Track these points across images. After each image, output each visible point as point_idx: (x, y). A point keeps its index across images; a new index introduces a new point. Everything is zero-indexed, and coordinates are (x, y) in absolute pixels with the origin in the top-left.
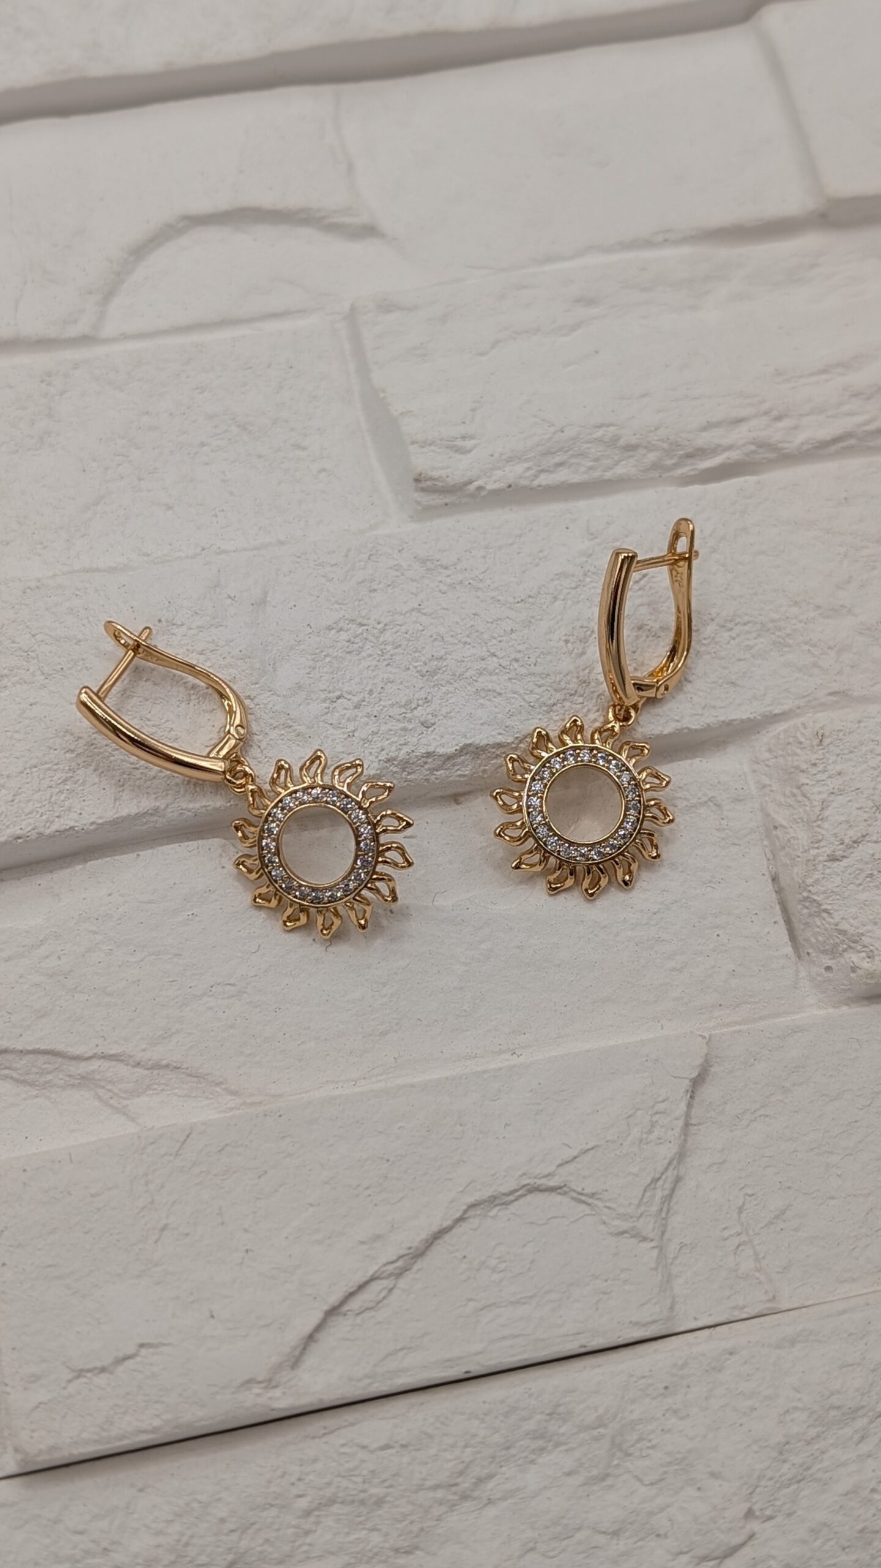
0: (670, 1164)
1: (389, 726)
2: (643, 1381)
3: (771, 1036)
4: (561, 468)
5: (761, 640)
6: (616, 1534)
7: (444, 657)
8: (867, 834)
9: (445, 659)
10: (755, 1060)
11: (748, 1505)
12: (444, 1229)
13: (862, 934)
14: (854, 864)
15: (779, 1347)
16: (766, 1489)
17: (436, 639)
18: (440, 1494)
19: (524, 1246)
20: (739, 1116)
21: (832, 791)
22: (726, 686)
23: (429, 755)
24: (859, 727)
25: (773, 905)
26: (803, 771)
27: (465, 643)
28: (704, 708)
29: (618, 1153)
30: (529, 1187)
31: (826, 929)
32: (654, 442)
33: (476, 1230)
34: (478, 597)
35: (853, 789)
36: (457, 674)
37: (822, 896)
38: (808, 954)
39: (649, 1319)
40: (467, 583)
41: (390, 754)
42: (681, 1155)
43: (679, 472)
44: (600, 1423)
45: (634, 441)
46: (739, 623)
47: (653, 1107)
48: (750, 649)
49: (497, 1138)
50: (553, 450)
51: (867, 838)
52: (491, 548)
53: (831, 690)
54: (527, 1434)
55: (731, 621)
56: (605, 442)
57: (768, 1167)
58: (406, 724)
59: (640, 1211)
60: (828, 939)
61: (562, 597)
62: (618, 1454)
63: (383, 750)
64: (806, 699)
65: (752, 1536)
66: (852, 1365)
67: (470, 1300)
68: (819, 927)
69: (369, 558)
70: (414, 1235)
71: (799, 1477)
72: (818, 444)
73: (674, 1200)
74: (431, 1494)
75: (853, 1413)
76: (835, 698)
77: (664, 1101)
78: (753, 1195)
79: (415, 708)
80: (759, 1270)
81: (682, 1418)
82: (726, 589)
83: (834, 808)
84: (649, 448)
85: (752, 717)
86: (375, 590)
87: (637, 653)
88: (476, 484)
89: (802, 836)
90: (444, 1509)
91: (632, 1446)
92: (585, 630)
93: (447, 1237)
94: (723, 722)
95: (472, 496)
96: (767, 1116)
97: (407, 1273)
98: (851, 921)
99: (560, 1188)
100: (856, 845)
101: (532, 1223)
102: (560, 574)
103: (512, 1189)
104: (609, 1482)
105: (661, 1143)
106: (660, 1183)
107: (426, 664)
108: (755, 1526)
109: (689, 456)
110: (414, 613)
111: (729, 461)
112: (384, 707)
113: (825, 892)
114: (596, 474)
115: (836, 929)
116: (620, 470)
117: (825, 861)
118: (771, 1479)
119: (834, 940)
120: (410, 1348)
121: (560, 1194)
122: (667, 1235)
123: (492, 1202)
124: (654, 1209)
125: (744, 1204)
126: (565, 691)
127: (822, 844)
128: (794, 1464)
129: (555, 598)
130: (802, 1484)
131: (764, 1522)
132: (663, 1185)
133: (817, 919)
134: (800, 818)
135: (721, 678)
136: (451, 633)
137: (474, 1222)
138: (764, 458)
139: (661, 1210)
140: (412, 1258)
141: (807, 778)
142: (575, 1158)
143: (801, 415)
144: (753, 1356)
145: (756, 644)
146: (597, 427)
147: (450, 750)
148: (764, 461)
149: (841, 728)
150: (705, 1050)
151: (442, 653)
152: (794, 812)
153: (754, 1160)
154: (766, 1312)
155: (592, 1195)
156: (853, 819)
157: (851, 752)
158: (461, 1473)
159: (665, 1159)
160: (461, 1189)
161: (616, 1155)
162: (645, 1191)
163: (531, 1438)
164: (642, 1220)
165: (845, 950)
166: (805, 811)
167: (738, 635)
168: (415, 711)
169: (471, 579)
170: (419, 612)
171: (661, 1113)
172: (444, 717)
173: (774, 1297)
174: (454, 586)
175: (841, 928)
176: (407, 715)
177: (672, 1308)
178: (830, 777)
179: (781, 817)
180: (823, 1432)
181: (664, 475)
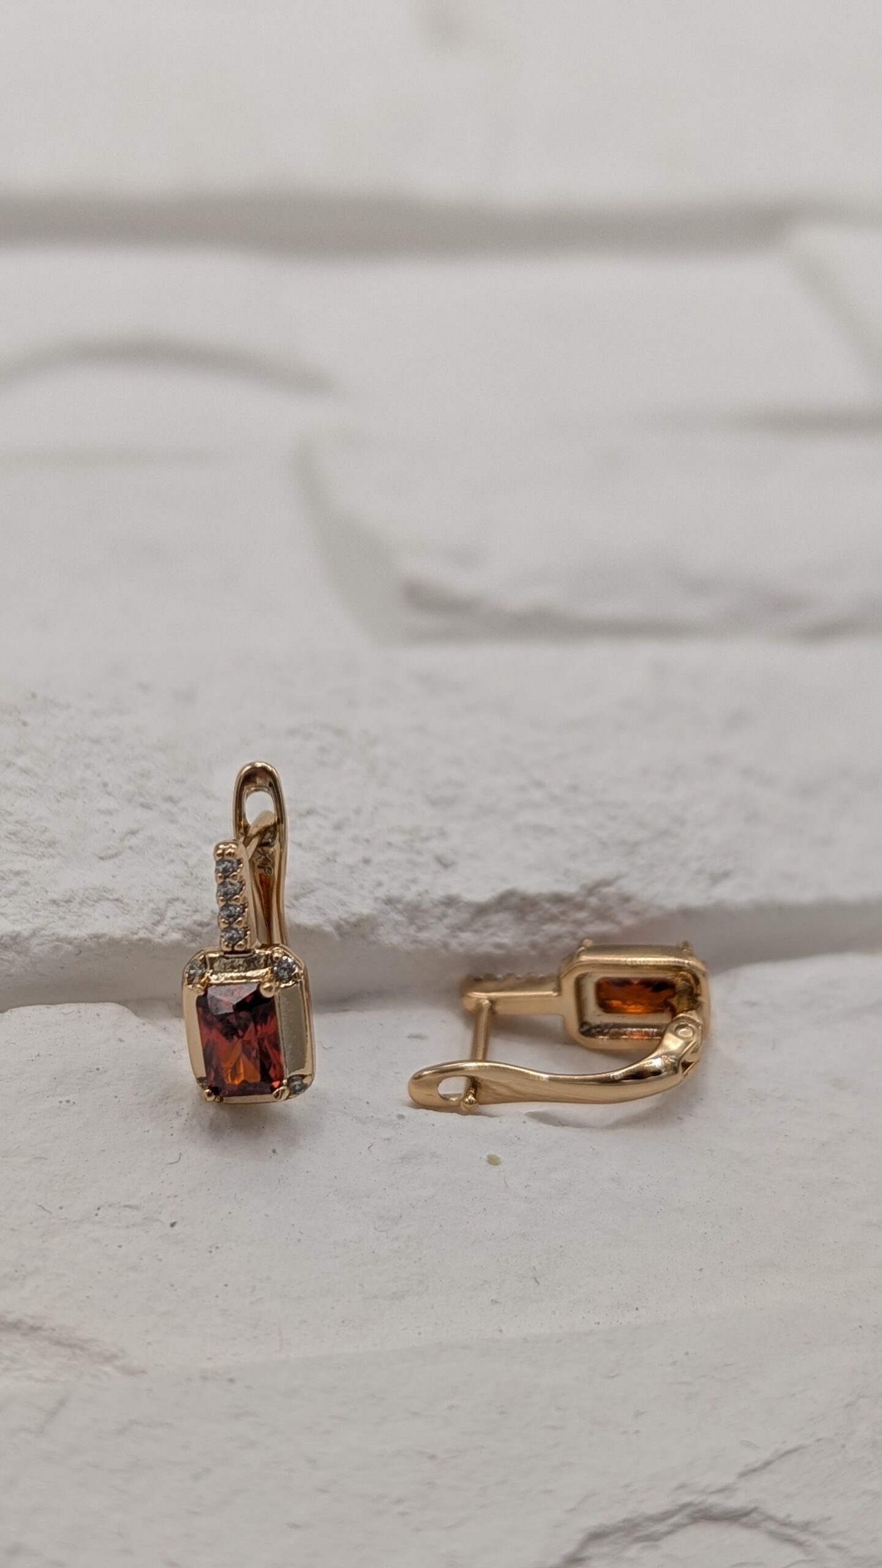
1: (388, 855)
7: (465, 784)
9: (468, 787)
17: (451, 762)
23: (450, 902)
29: (840, 1459)
30: (691, 1510)
41: (392, 893)
49: (625, 1432)
58: (414, 857)
63: (380, 885)
79: (426, 839)
112: (379, 831)
121: (746, 1526)
123: (629, 1534)
155: (805, 1526)
161: (837, 1462)
168: (426, 844)
172: (470, 856)
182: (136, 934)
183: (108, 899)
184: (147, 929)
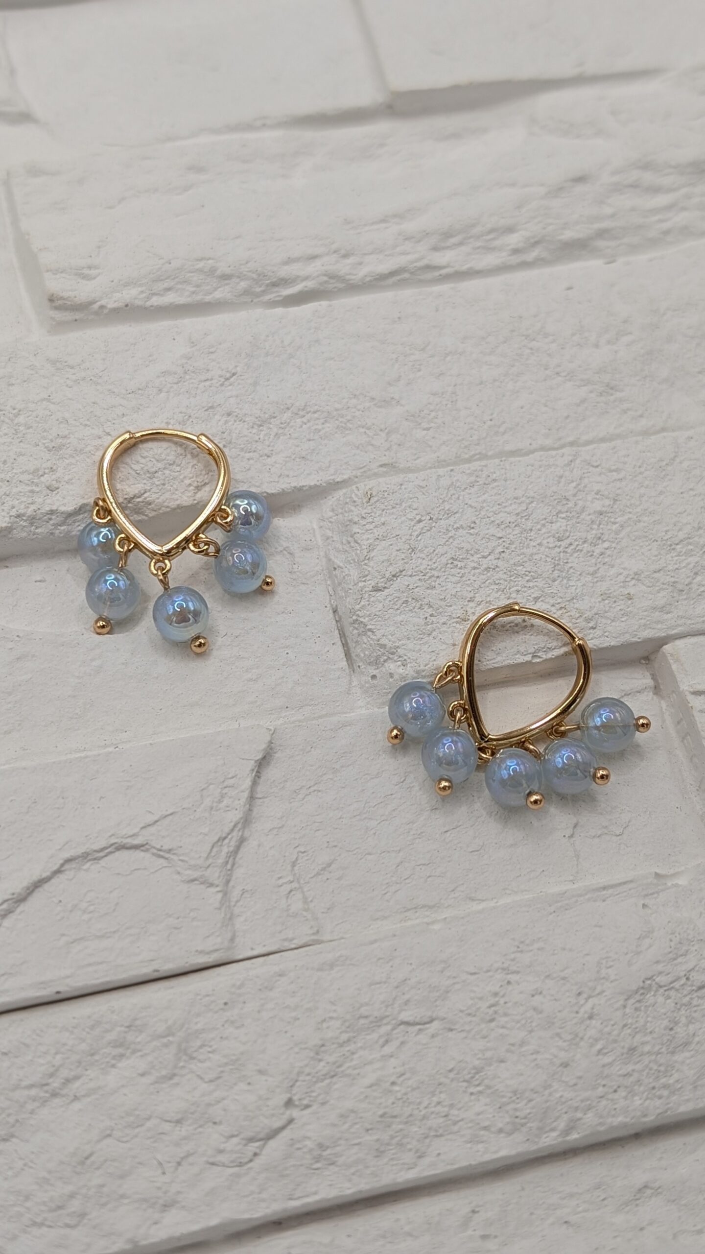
0: (235, 826)
1: (19, 489)
2: (207, 998)
3: (326, 729)
4: (170, 292)
5: (328, 425)
6: (179, 1122)
7: (68, 436)
8: (404, 570)
9: (69, 438)
10: (312, 748)
11: (288, 1095)
12: (43, 879)
13: (398, 647)
14: (393, 594)
15: (320, 969)
16: (304, 1083)
17: (62, 422)
18: (33, 1092)
19: (111, 892)
20: (297, 791)
21: (377, 537)
22: (298, 460)
23: (52, 512)
24: (400, 489)
25: (333, 630)
26: (355, 523)
27: (86, 425)
28: (280, 476)
29: (192, 817)
30: (117, 845)
31: (371, 645)
32: (245, 273)
33: (71, 880)
34: (98, 390)
35: (394, 535)
36: (79, 449)
37: (367, 619)
38: (359, 667)
39: (211, 949)
40: (89, 379)
41: (20, 511)
42: (246, 821)
43: (267, 298)
44: (169, 1032)
45: (228, 271)
46: (310, 412)
47: (223, 782)
48: (319, 432)
49: (93, 808)
50: (162, 278)
51: (404, 573)
52: (111, 353)
53: (380, 463)
54: (110, 1043)
55: (303, 410)
56: (205, 272)
57: (318, 830)
58: (34, 488)
59: (208, 863)
60: (373, 653)
61: (165, 390)
62: (184, 1058)
63: (13, 507)
64: (362, 470)
65: (291, 1121)
66: (380, 983)
67: (63, 935)
68: (366, 644)
69: (9, 360)
70: (17, 884)
71: (332, 1073)
72: (377, 277)
73: (239, 856)
74: (26, 1092)
75: (379, 1021)
76: (385, 469)
77: (233, 778)
78: (305, 852)
79: (42, 476)
80: (306, 910)
81: (237, 1028)
82: (301, 385)
83: (378, 550)
84: (241, 277)
85: (318, 484)
86: (13, 385)
87: (226, 433)
88: (99, 304)
89: (354, 574)
90: (36, 1104)
91: (196, 1051)
92: (183, 415)
93: (46, 886)
94: (295, 487)
95: (96, 313)
96: (320, 791)
97: (11, 915)
98: (390, 637)
99: (143, 846)
100: (395, 579)
101: (119, 874)
102: (165, 372)
103: (102, 847)
104: (176, 1080)
105: (228, 810)
106: (227, 841)
107: (52, 441)
108: (295, 1113)
109: (274, 285)
110: (44, 402)
111: (306, 289)
112: (16, 473)
113: (369, 616)
114: (199, 297)
115: (378, 644)
116: (218, 295)
117: (371, 592)
118: (309, 1074)
119: (377, 653)
120: (10, 974)
121: (142, 851)
122: (231, 884)
123: (86, 858)
124: (220, 861)
125: (297, 859)
126: (165, 462)
127: (368, 578)
128: (328, 1063)
129: (160, 391)
130: (335, 1079)
131: (302, 1110)
132: (229, 843)
133: (364, 637)
134: (352, 560)
135: (294, 454)
136: (74, 418)
137: (69, 874)
138: (335, 287)
139: (227, 862)
140: (17, 902)
141: (359, 528)
142: (157, 821)
143: (366, 254)
144: (299, 978)
145: (323, 428)
146: (197, 260)
147: (70, 508)
148: (336, 290)
149: (386, 489)
150: (268, 738)
151: (67, 432)
152: (349, 555)
153: (307, 825)
154: (311, 943)
155: (169, 851)
156: (393, 558)
157: (393, 508)
158: (51, 1075)
159: (231, 822)
160: (59, 847)
161: (190, 819)
162: (213, 847)
163: (112, 1047)
164: (209, 870)
165: (385, 661)
166: (356, 554)
167: (309, 421)
168: (42, 478)
169: (93, 376)
170: (49, 401)
171: (229, 787)
172: (67, 483)
173: (318, 932)
174: (78, 381)
175: (382, 643)
176: (34, 481)
177: (232, 940)
178: (376, 527)
179: (338, 562)
180: (354, 1037)
181: (255, 300)
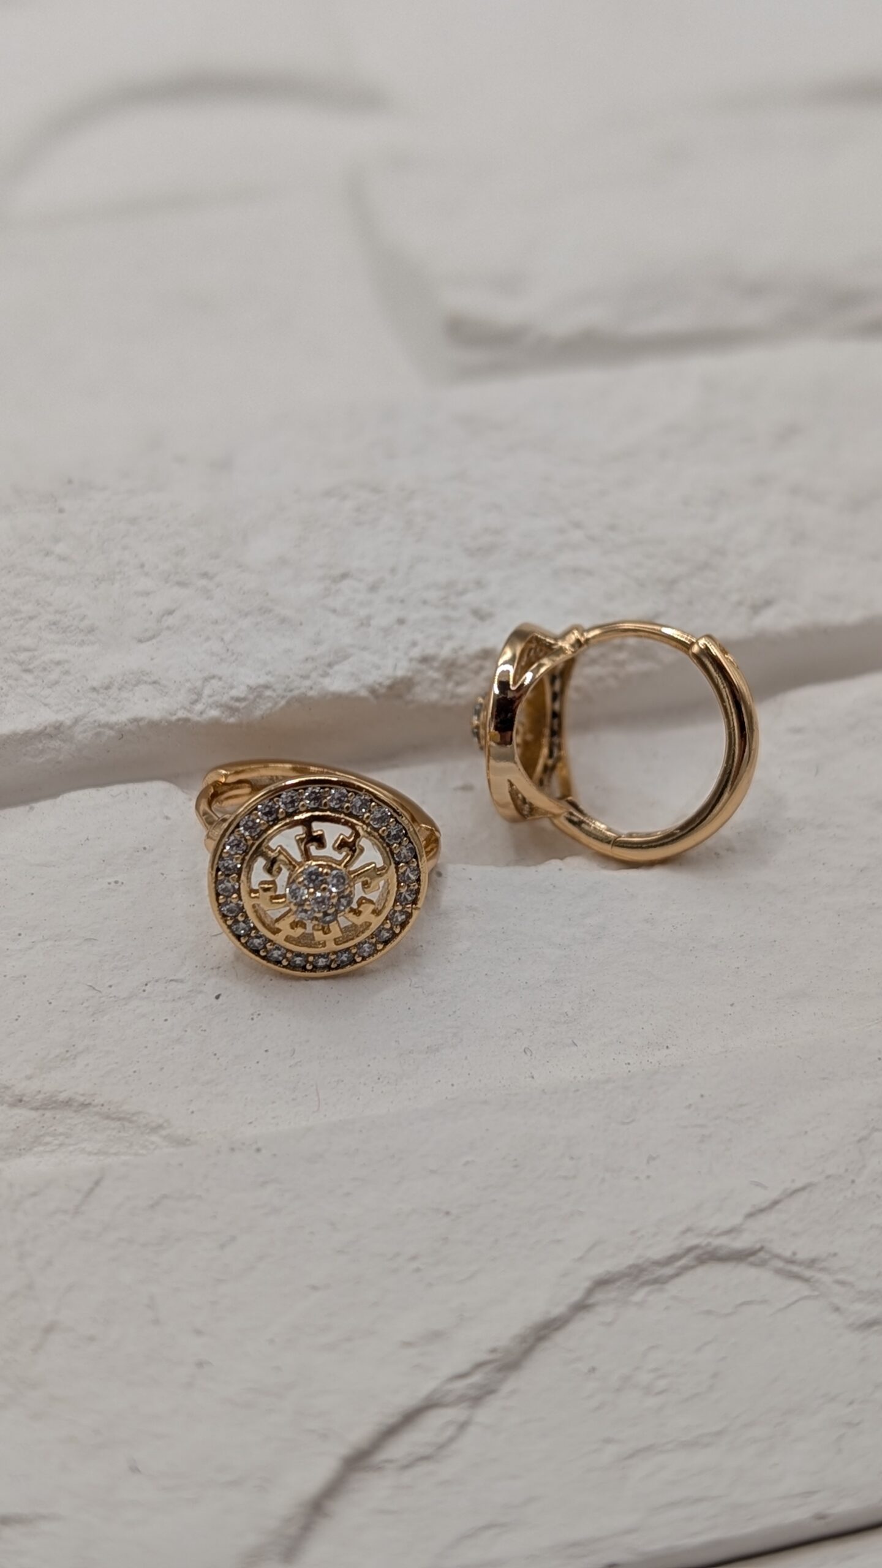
1: (423, 614)
7: (503, 531)
9: (506, 534)
12: (554, 1321)
19: (698, 1350)
29: (849, 1194)
30: (699, 1252)
33: (610, 1324)
34: (550, 459)
41: (427, 651)
49: (637, 1178)
58: (450, 612)
63: (415, 645)
67: (608, 1441)
70: (502, 1330)
79: (463, 593)
93: (560, 1338)
95: (533, 349)
97: (492, 1398)
99: (753, 1253)
101: (709, 1312)
102: (669, 427)
103: (670, 1253)
107: (474, 539)
112: (414, 589)
114: (711, 322)
116: (746, 318)
121: (753, 1264)
123: (638, 1278)
136: (512, 503)
137: (605, 1312)
140: (500, 1370)
142: (776, 1203)
151: (500, 525)
155: (812, 1263)
161: (846, 1197)
168: (464, 597)
172: (508, 606)
174: (512, 449)
176: (449, 601)
182: (175, 714)
183: (146, 682)
184: (185, 709)
